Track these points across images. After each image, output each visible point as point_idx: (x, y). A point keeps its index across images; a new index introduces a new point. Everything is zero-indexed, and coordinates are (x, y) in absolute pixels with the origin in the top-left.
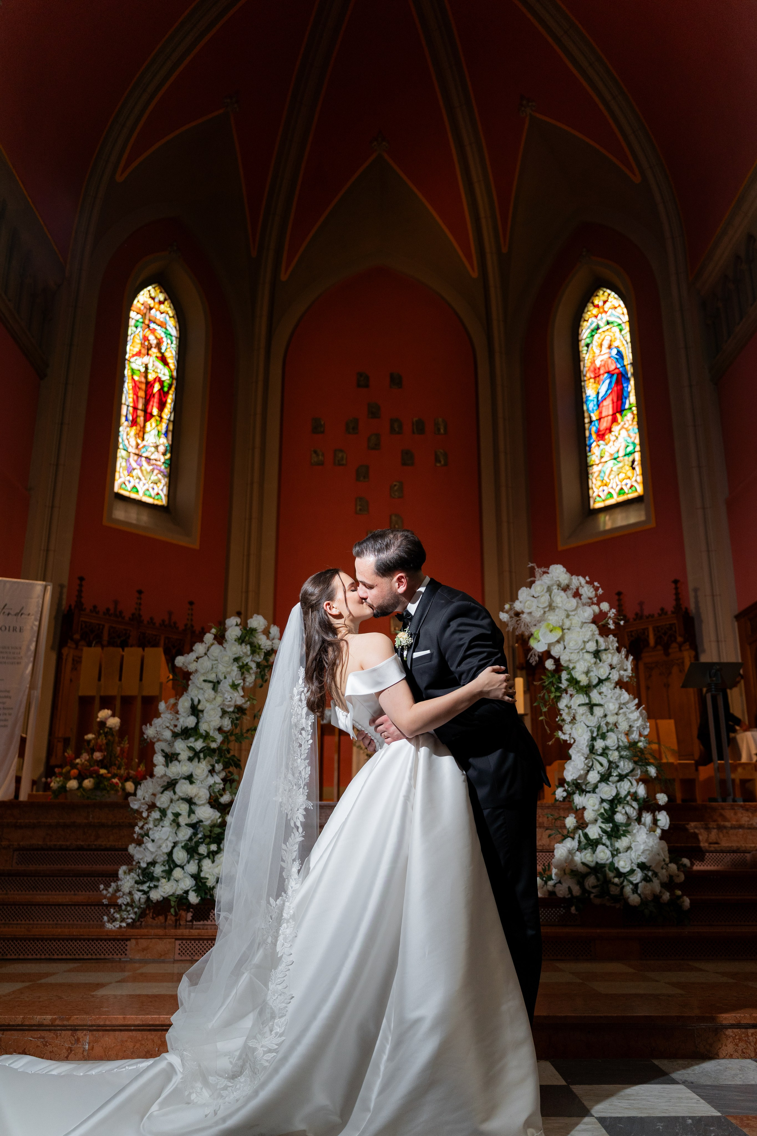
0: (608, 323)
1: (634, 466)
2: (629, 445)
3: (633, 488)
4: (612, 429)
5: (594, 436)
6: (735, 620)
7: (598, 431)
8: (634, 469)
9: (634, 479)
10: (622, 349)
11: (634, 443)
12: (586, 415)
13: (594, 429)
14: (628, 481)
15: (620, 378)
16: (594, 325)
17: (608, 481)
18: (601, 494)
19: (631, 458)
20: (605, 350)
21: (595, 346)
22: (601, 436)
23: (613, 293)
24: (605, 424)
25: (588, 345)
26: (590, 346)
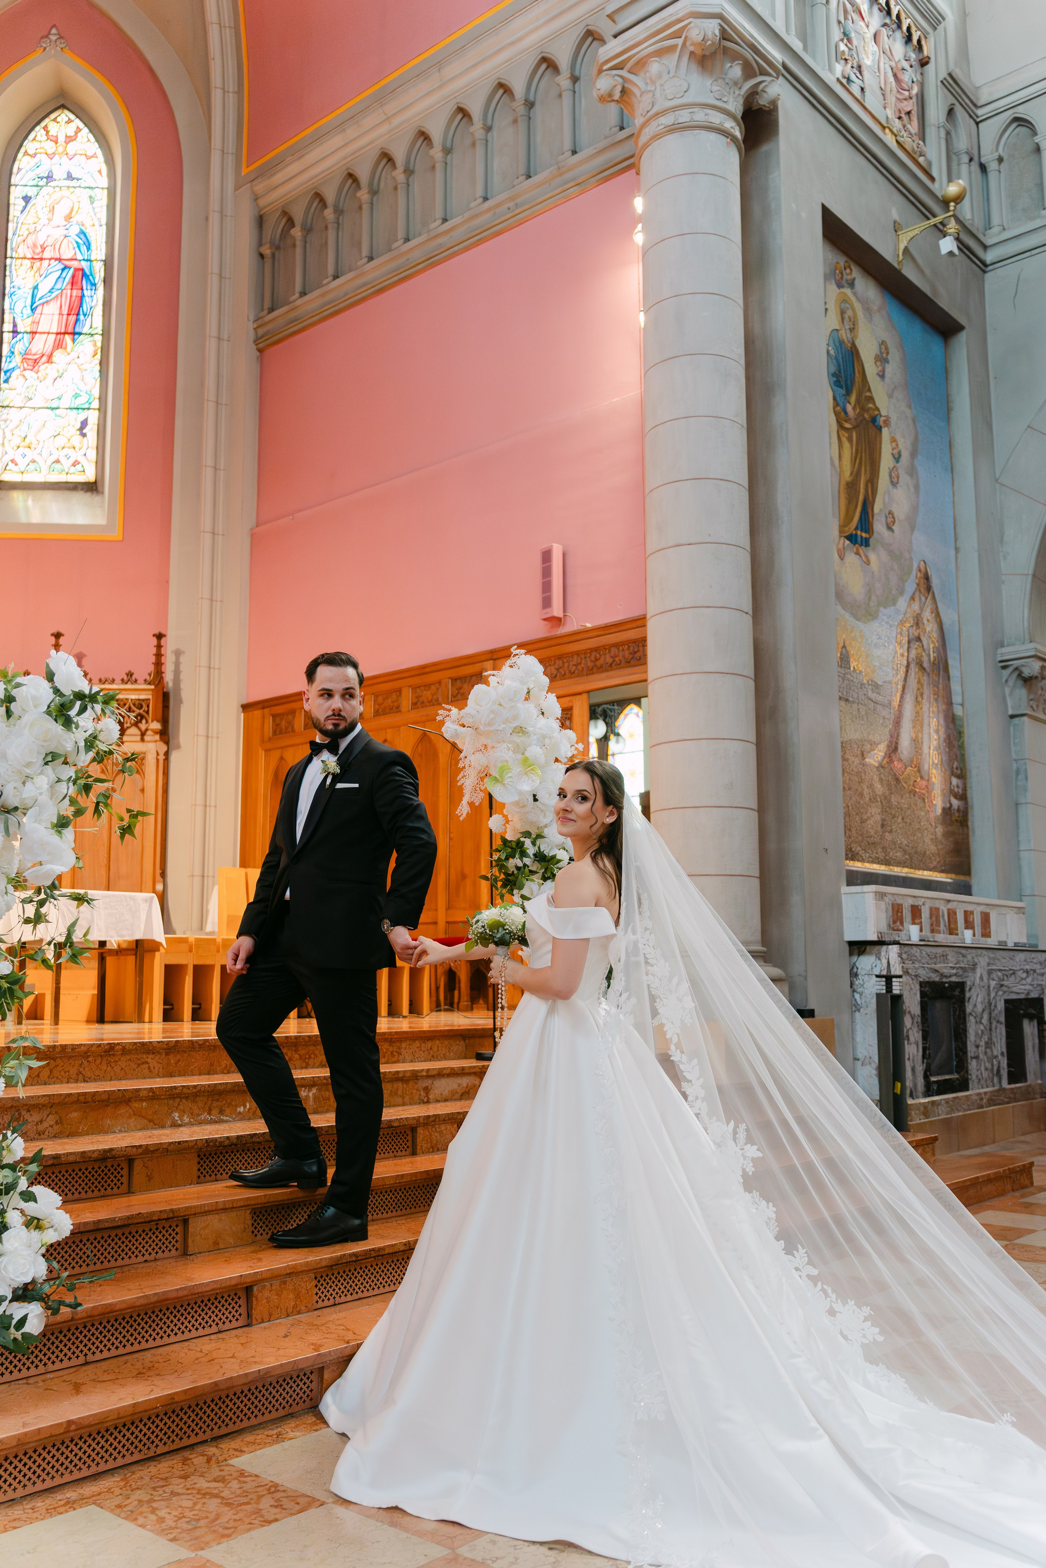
0: (70, 177)
1: (84, 431)
2: (81, 393)
3: (79, 467)
4: (54, 359)
5: (18, 359)
6: (241, 709)
7: (26, 353)
8: (84, 435)
9: (83, 451)
10: (90, 231)
11: (90, 395)
12: (7, 317)
13: (20, 347)
14: (71, 452)
15: (79, 278)
16: (43, 171)
17: (35, 442)
18: (18, 459)
19: (82, 416)
20: (59, 219)
21: (40, 203)
22: (33, 362)
23: (86, 130)
24: (41, 345)
25: (27, 199)
26: (32, 202)
